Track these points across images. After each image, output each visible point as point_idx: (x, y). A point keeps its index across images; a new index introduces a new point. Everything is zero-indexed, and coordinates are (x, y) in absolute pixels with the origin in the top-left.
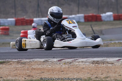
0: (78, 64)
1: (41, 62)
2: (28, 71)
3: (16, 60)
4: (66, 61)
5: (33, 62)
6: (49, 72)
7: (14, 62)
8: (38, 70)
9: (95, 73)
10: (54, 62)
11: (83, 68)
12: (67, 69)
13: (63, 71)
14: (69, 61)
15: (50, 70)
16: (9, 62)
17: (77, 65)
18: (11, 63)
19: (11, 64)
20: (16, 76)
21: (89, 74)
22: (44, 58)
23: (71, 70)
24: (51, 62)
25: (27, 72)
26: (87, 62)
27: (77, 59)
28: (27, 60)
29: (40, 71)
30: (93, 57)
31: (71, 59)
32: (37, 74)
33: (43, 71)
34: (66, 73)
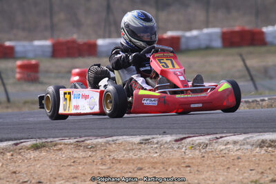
0: (224, 147)
1: (133, 144)
2: (104, 167)
3: (72, 141)
4: (195, 141)
5: (115, 143)
6: (155, 168)
7: (69, 144)
8: (127, 164)
9: (270, 169)
10: (166, 143)
11: (238, 158)
12: (199, 161)
13: (189, 166)
14: (201, 141)
15: (156, 163)
16: (55, 145)
17: (221, 151)
18: (60, 146)
19: (60, 149)
20: (76, 178)
21: (254, 172)
22: (140, 135)
23: (209, 162)
24: (157, 143)
25: (101, 167)
26: (248, 143)
27: (221, 137)
28: (100, 140)
29: (131, 167)
30: (260, 130)
31: (208, 137)
32: (127, 172)
33: (140, 166)
34: (198, 171)
